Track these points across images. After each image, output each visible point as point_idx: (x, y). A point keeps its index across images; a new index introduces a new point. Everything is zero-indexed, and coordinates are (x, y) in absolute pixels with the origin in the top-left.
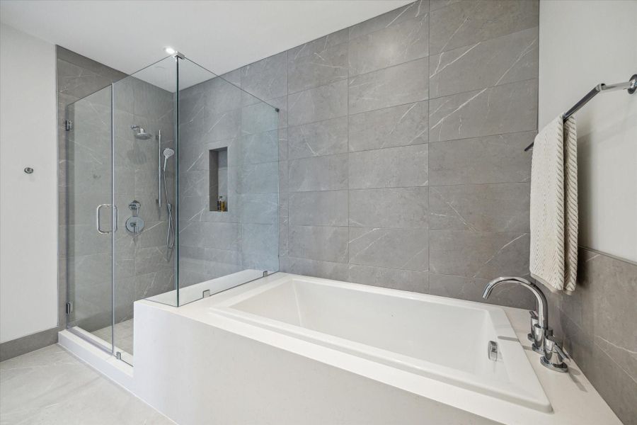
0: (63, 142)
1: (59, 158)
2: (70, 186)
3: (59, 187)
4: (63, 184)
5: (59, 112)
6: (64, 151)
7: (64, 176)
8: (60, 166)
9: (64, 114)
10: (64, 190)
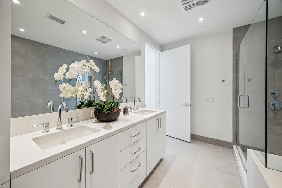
0: (235, 67)
1: (234, 74)
2: (237, 85)
3: (233, 86)
4: (235, 85)
5: (233, 55)
6: (235, 71)
7: (235, 81)
8: (234, 77)
9: (235, 55)
10: (235, 87)
